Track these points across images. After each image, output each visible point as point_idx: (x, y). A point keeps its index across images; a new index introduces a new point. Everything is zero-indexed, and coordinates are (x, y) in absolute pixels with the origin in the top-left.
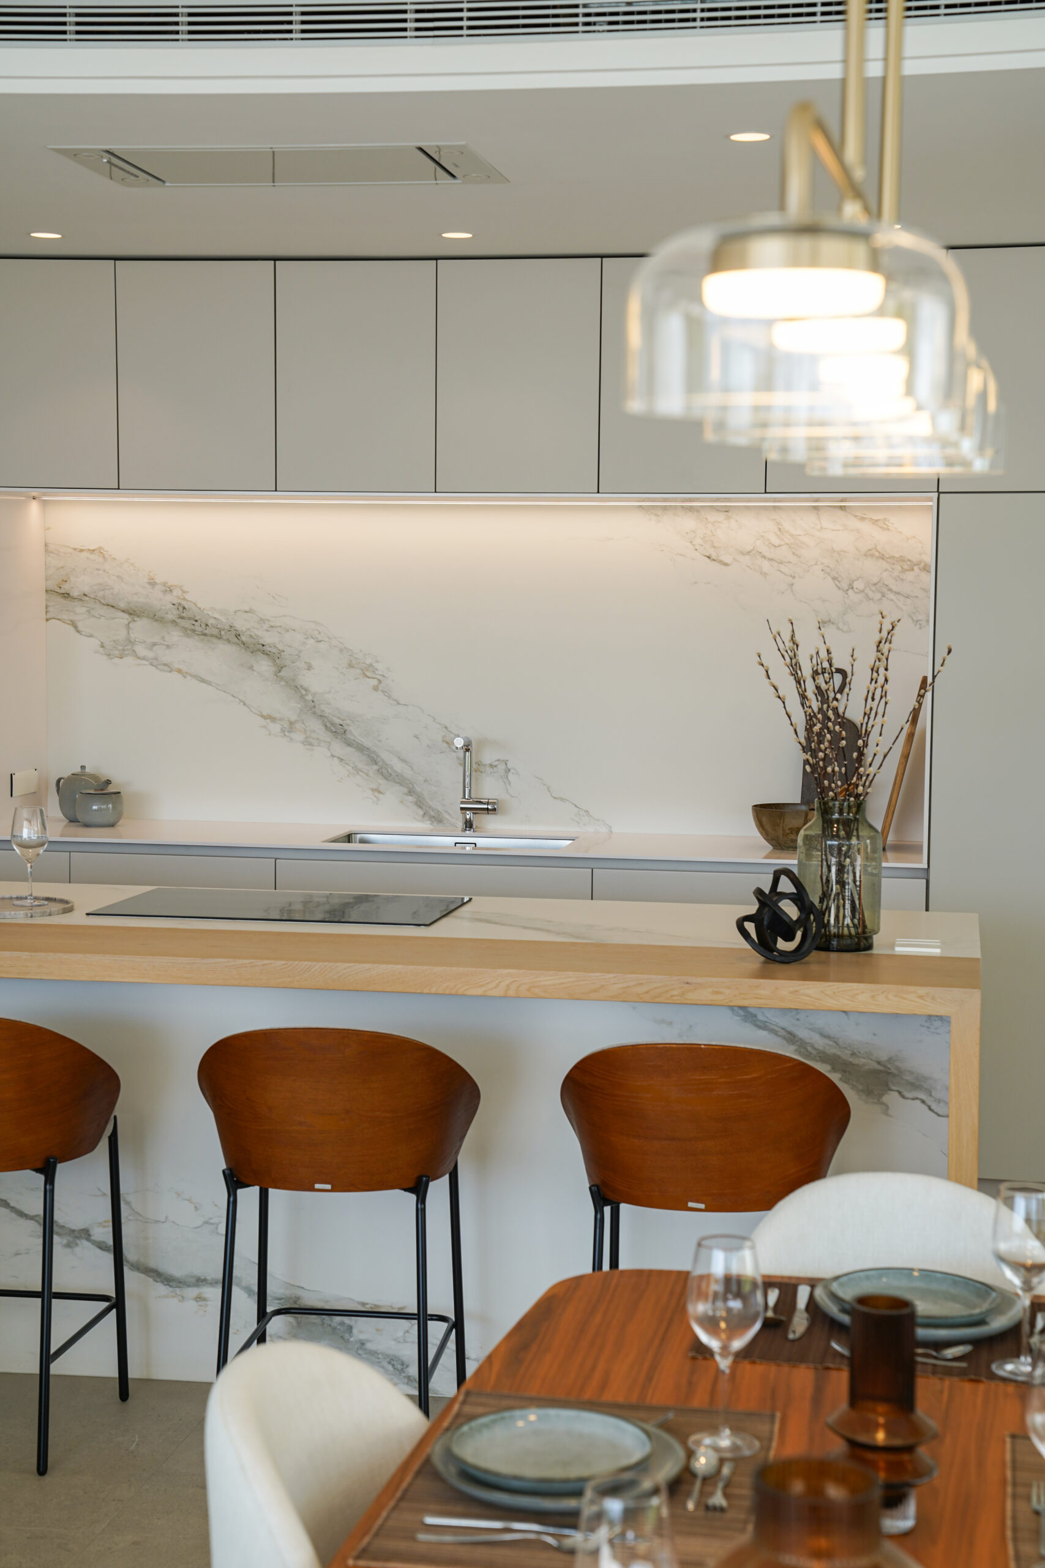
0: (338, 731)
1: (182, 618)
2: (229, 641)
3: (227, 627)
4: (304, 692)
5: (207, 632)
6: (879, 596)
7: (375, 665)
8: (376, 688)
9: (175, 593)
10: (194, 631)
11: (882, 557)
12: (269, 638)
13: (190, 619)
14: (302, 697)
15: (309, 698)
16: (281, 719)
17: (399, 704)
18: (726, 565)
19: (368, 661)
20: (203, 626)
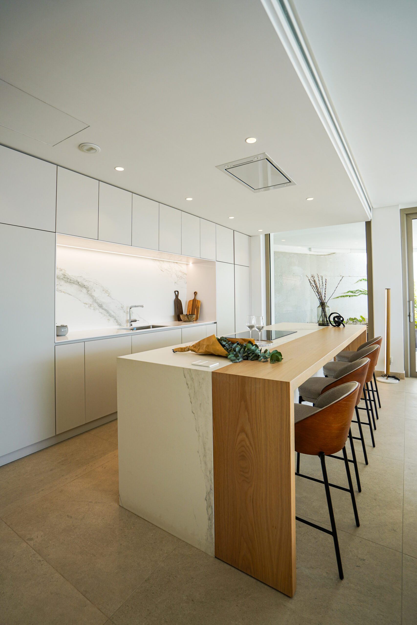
0: (101, 306)
1: (64, 278)
2: (76, 284)
3: (76, 281)
4: (93, 297)
5: (71, 282)
6: (181, 279)
7: (108, 290)
8: (108, 296)
9: (63, 271)
10: (68, 281)
11: (181, 272)
12: (85, 284)
13: (66, 278)
14: (93, 298)
15: (95, 298)
16: (88, 304)
17: (113, 299)
18: (163, 272)
19: (107, 289)
20: (70, 280)
